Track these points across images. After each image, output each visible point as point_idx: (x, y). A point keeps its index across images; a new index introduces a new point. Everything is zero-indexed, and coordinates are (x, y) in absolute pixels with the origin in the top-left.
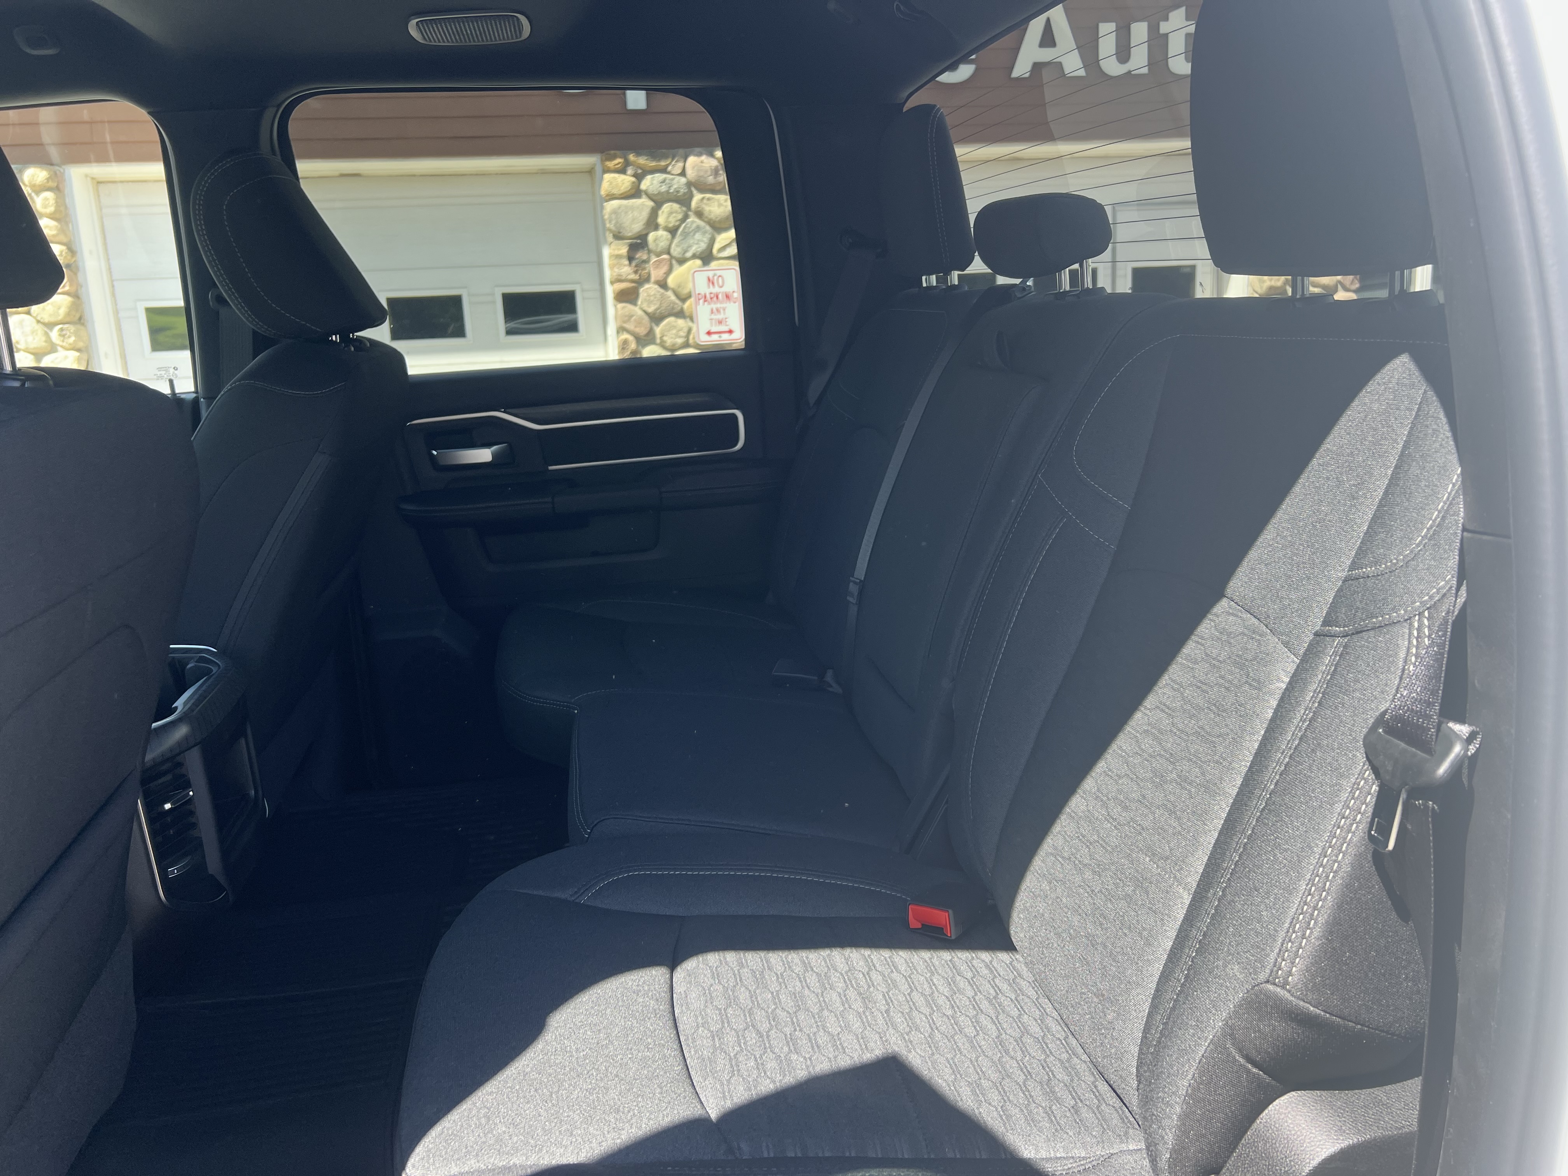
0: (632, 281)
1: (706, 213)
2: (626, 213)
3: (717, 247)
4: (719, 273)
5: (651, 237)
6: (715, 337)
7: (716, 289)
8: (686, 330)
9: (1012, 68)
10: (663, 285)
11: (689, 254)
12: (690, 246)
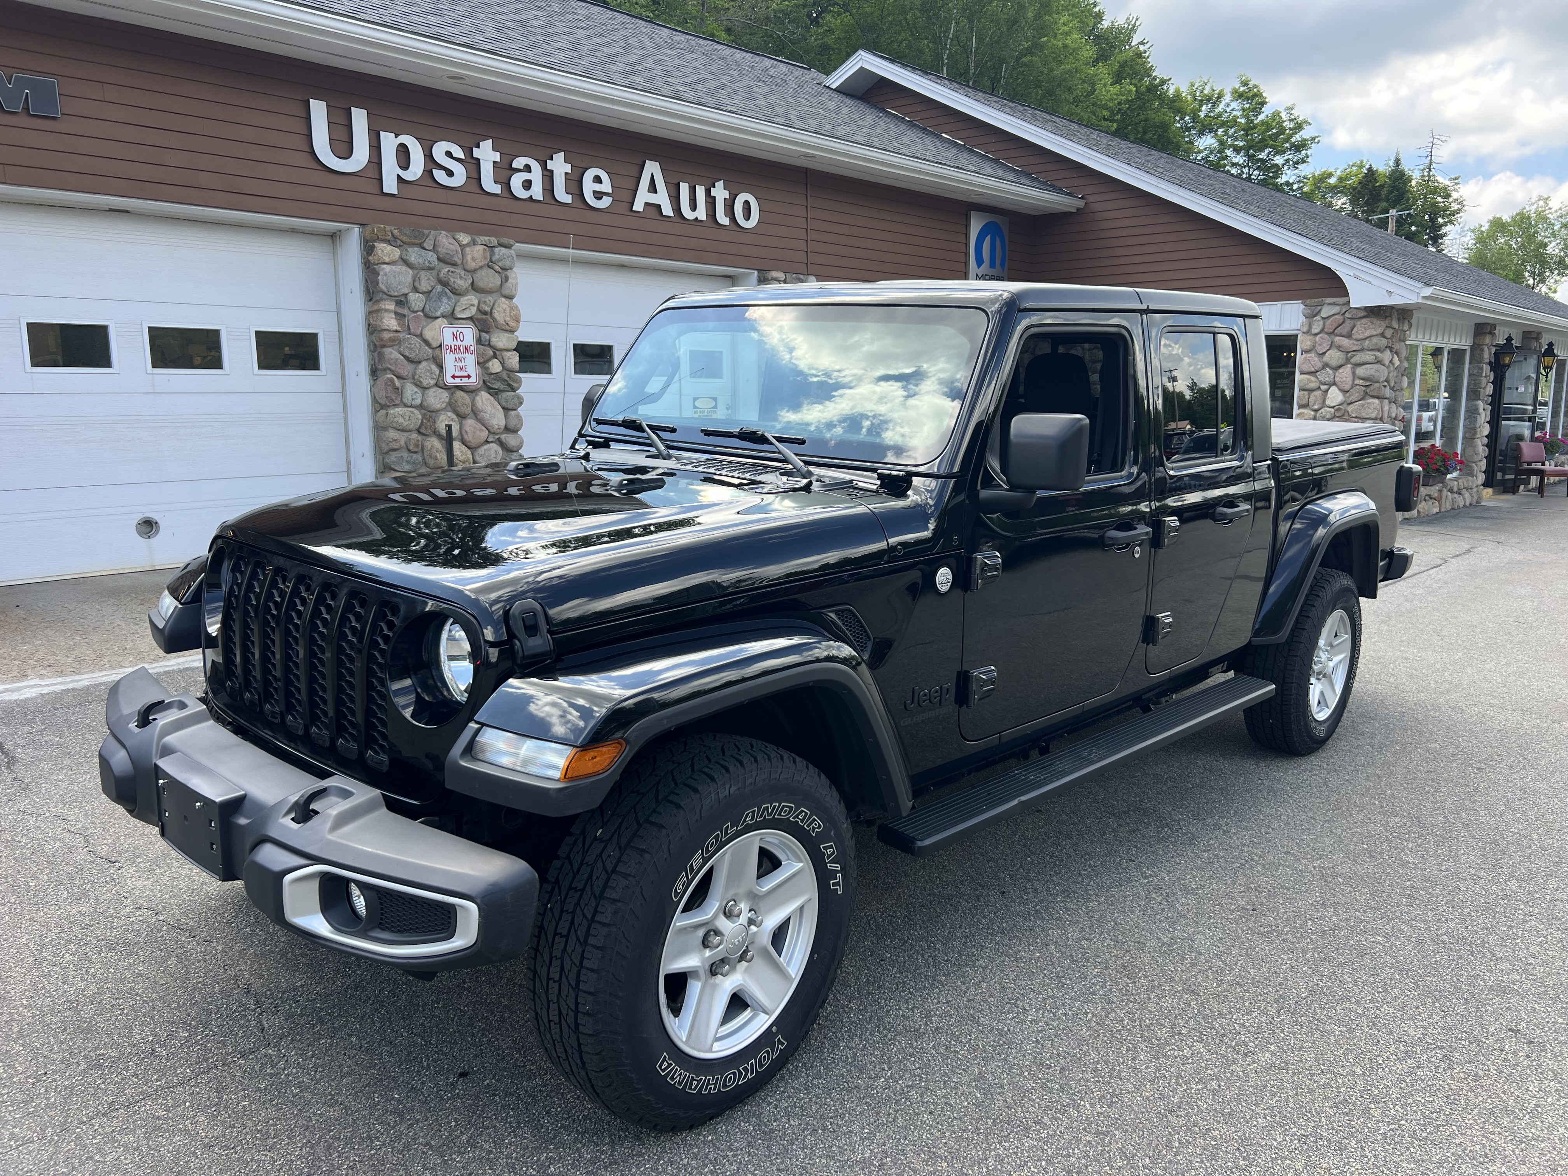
0: (397, 331)
1: (451, 283)
2: (395, 277)
3: (458, 309)
4: (460, 330)
5: (412, 296)
6: (458, 380)
7: (459, 343)
8: (437, 372)
9: (632, 204)
10: (420, 336)
11: (438, 314)
12: (439, 308)
